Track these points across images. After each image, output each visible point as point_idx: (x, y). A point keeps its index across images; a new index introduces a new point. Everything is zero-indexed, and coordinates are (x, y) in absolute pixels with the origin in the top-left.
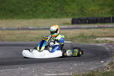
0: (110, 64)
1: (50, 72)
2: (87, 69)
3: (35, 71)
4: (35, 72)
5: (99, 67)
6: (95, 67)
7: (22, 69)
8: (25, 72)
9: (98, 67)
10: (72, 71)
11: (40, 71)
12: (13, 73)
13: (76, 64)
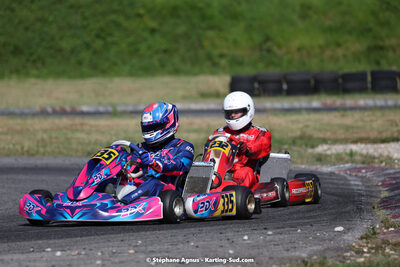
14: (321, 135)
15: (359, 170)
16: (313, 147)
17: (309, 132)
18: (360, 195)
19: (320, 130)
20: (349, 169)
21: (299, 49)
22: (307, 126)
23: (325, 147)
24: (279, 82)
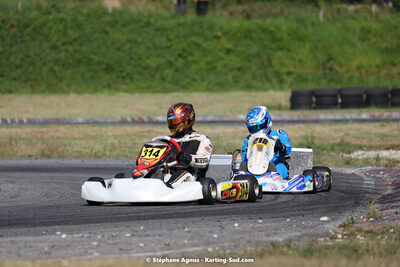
0: (344, 226)
1: (145, 245)
2: (265, 238)
3: (100, 241)
4: (99, 246)
5: (306, 235)
6: (293, 234)
7: (64, 236)
8: (69, 246)
9: (304, 232)
10: (214, 243)
11: (115, 244)
12: (31, 247)
13: (236, 225)
14: (359, 143)
15: (378, 172)
16: (349, 153)
17: (347, 139)
18: (367, 192)
19: (358, 138)
20: (370, 171)
21: (358, 68)
22: (348, 134)
23: (360, 152)
24: (335, 96)
